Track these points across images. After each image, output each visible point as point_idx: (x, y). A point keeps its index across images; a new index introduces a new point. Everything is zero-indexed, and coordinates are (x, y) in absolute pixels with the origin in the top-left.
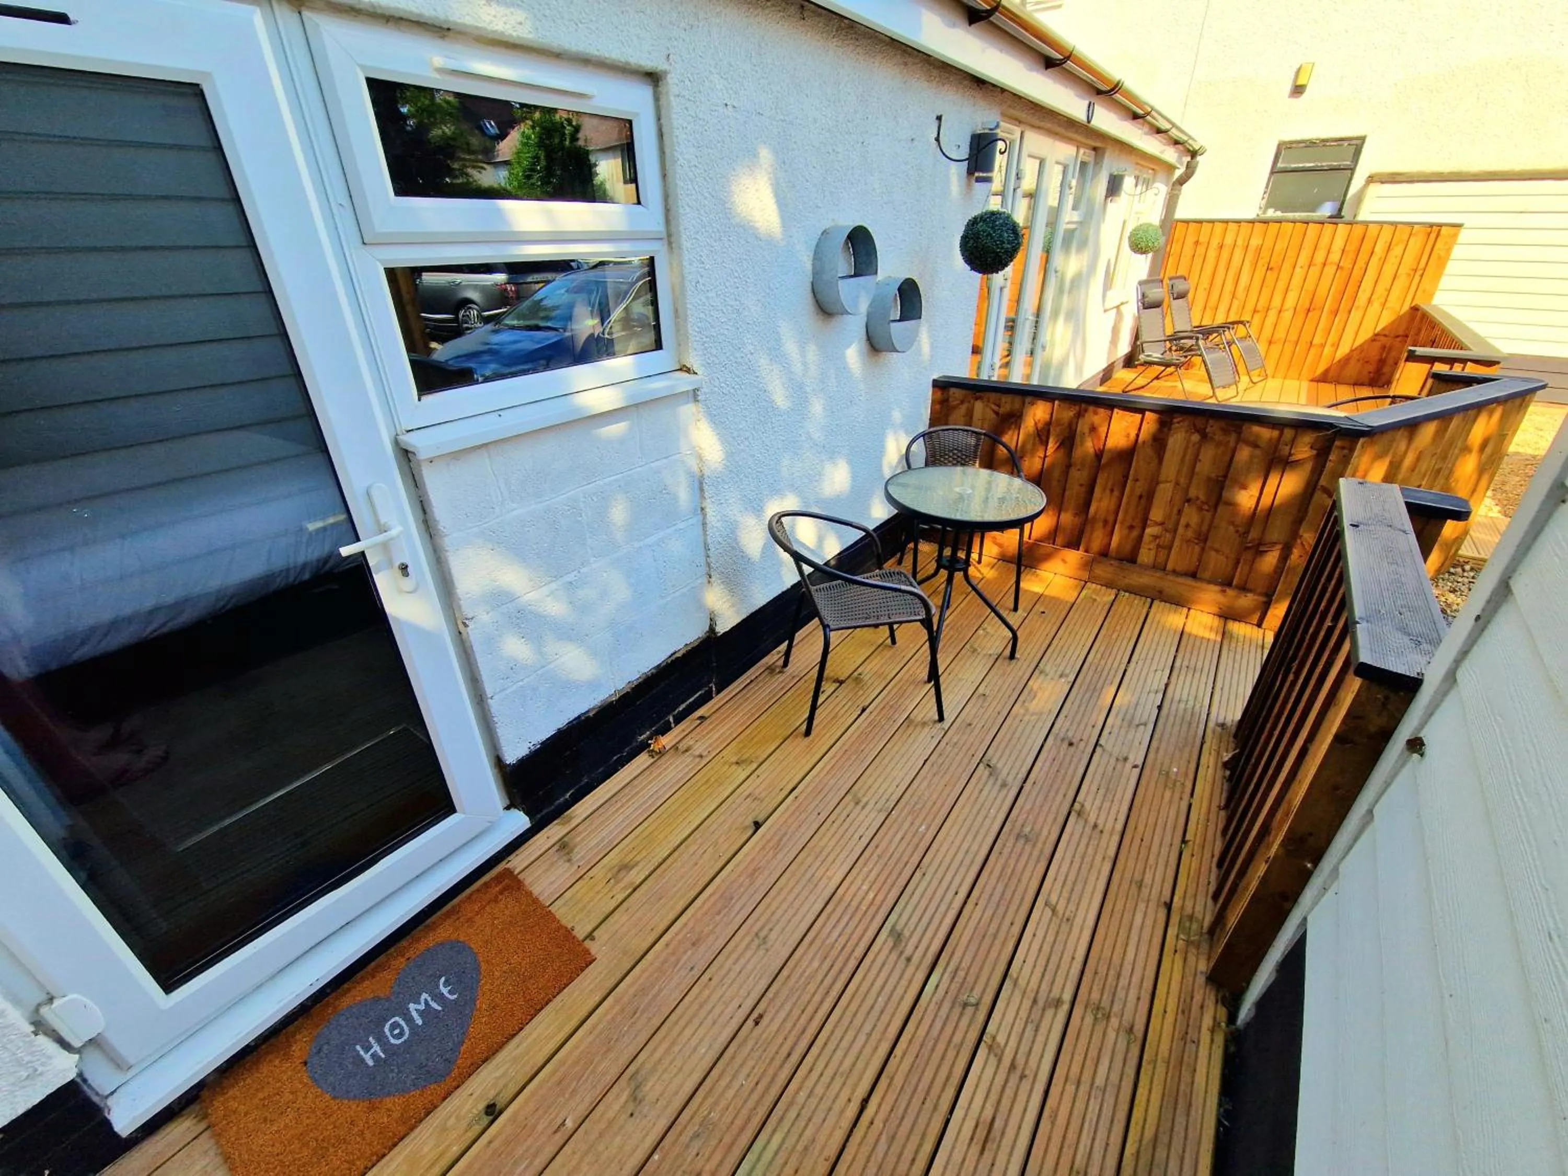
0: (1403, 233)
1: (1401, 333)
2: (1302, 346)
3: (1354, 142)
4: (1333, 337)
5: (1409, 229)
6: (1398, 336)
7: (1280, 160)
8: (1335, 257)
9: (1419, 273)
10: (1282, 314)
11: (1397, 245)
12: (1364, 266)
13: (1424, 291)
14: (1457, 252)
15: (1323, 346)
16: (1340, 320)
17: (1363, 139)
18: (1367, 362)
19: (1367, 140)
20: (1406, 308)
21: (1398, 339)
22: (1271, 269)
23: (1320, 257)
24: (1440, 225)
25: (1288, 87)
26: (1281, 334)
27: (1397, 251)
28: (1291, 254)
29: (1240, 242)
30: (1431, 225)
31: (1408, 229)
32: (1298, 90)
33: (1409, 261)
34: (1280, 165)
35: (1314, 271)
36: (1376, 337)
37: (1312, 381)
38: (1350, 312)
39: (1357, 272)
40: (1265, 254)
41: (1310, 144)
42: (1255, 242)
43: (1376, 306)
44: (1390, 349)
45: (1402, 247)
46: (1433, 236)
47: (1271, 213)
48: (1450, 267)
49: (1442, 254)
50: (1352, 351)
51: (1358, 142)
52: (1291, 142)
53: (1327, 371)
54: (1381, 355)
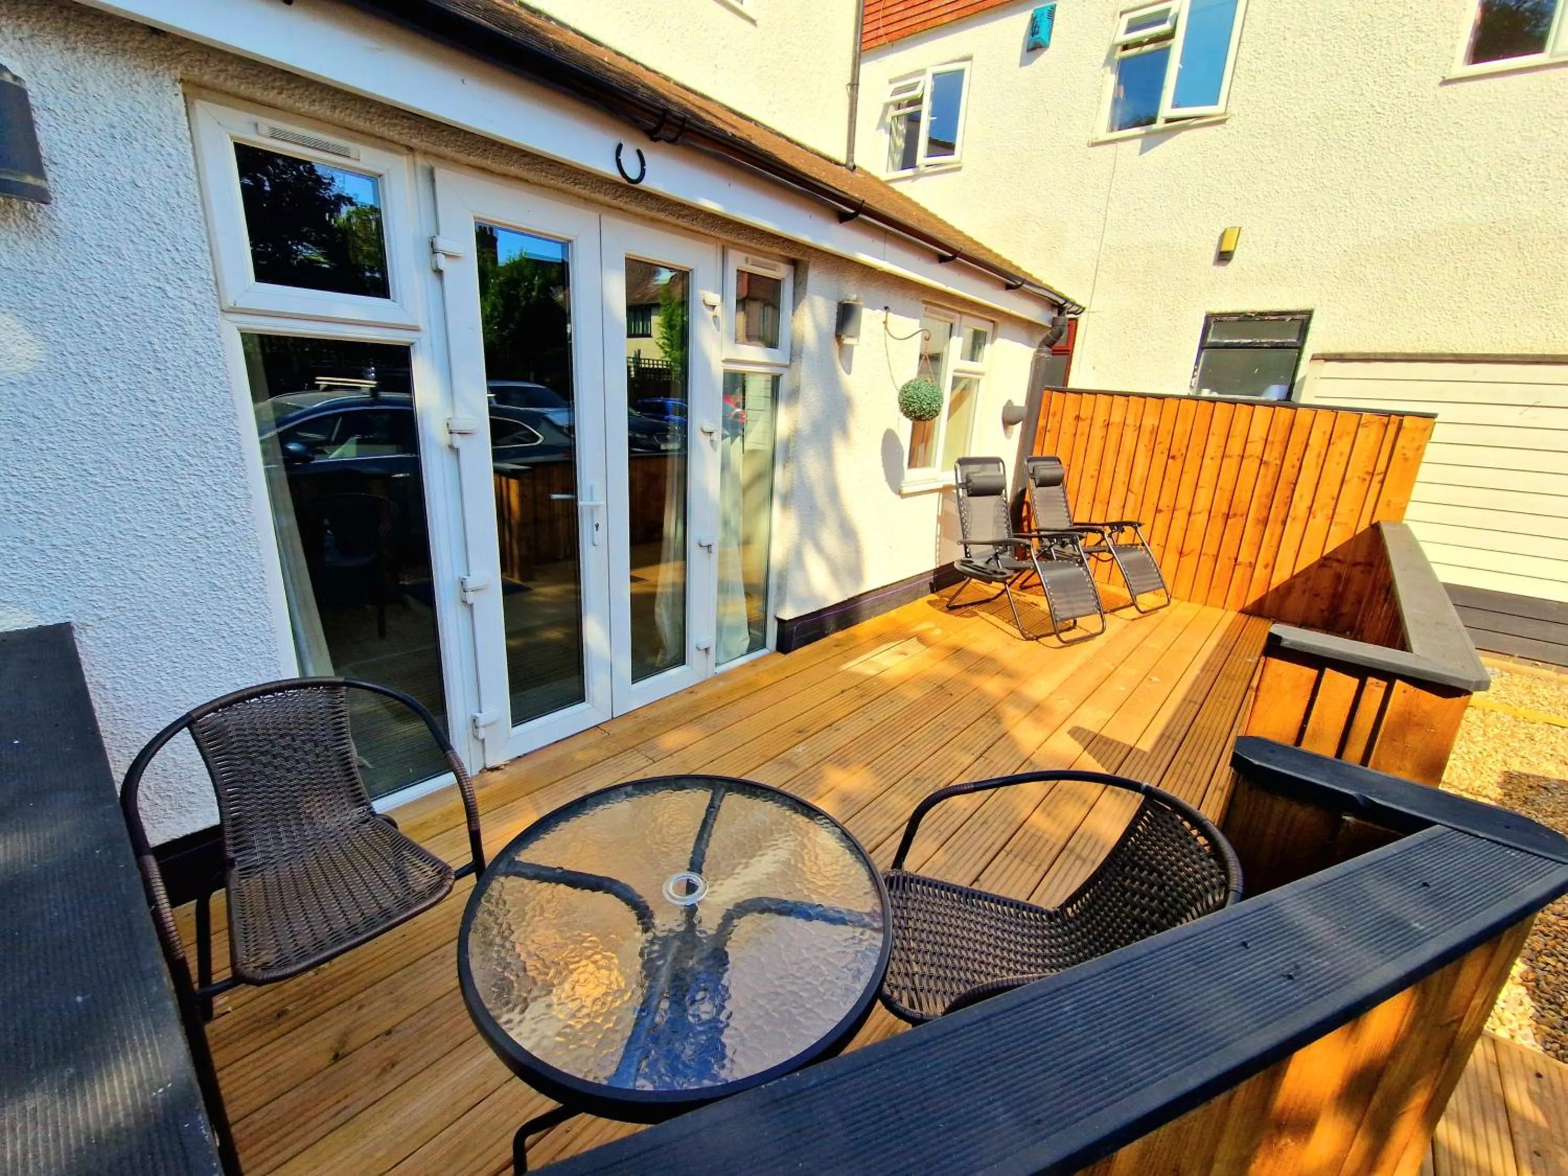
0: (1347, 423)
1: (1360, 558)
2: (1225, 562)
3: (1298, 317)
4: (1265, 556)
5: (1357, 417)
6: (1355, 564)
7: (1210, 334)
8: (1255, 448)
9: (1378, 478)
10: (1192, 518)
11: (1340, 437)
12: (1297, 464)
13: (1388, 504)
14: (1431, 452)
15: (1253, 566)
16: (1272, 535)
17: (1309, 314)
18: (1316, 595)
19: (1315, 315)
20: (1364, 525)
21: (1360, 568)
22: (1173, 457)
23: (1235, 447)
24: (1402, 414)
25: (1212, 254)
26: (1193, 543)
27: (1341, 446)
28: (1197, 440)
29: (1130, 420)
30: (1389, 414)
31: (1355, 417)
32: (1224, 257)
33: (1360, 462)
34: (1210, 339)
35: (1230, 465)
36: (1325, 561)
37: (1242, 611)
38: (1284, 523)
39: (1288, 472)
40: (1164, 437)
41: (1244, 318)
42: (1150, 421)
43: (1319, 521)
44: (1348, 580)
45: (1348, 440)
46: (1392, 429)
47: (1206, 393)
48: (1425, 472)
49: (1410, 454)
50: (1293, 577)
51: (1304, 316)
52: (1222, 315)
53: (1260, 603)
54: (1336, 588)
